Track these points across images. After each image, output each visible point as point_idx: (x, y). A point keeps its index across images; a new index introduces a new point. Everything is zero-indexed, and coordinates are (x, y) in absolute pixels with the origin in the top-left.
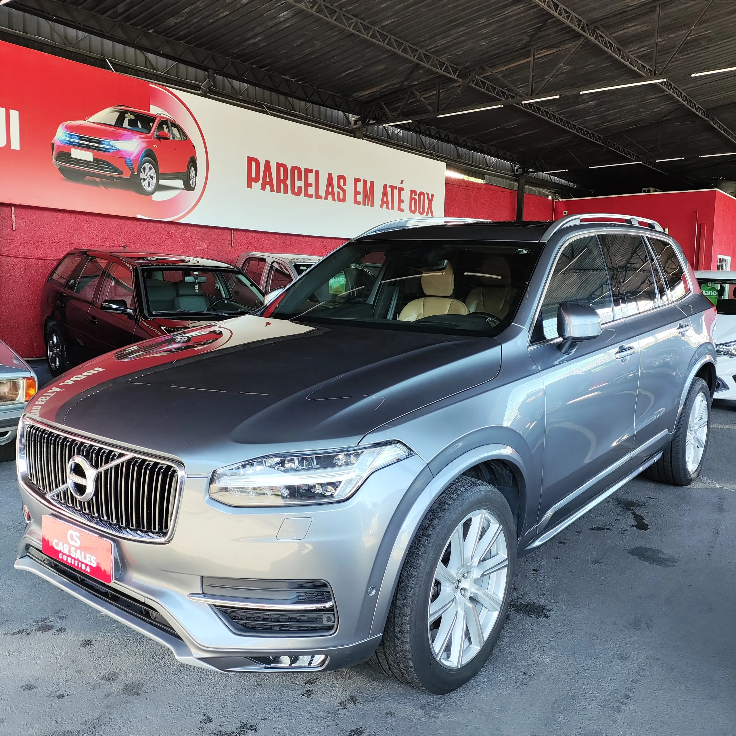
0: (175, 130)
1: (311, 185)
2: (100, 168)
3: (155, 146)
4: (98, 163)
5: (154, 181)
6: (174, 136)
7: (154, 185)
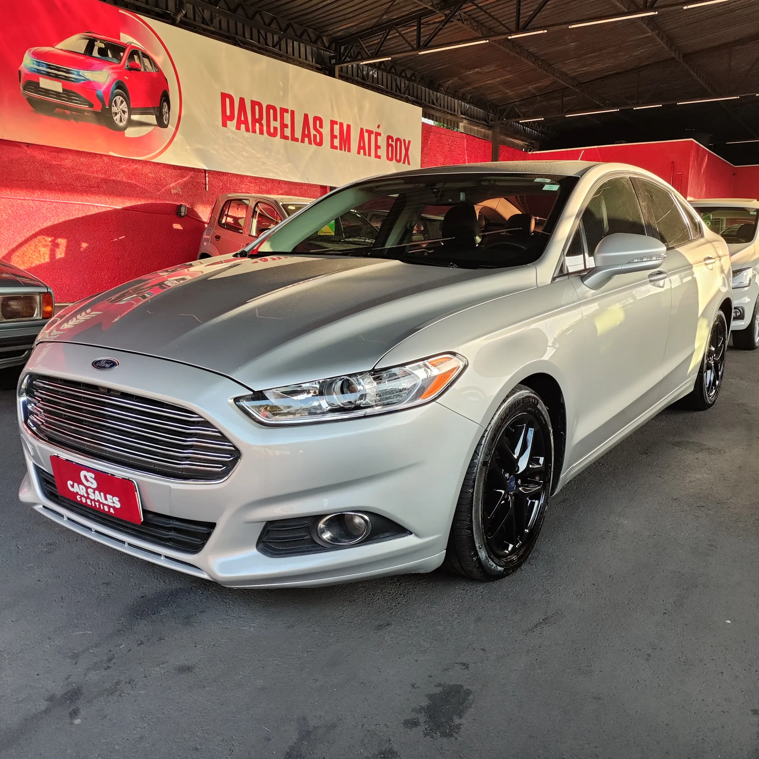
0: (146, 61)
1: (287, 126)
2: (70, 100)
3: (126, 77)
4: (67, 93)
5: (126, 116)
6: (145, 67)
7: (126, 120)
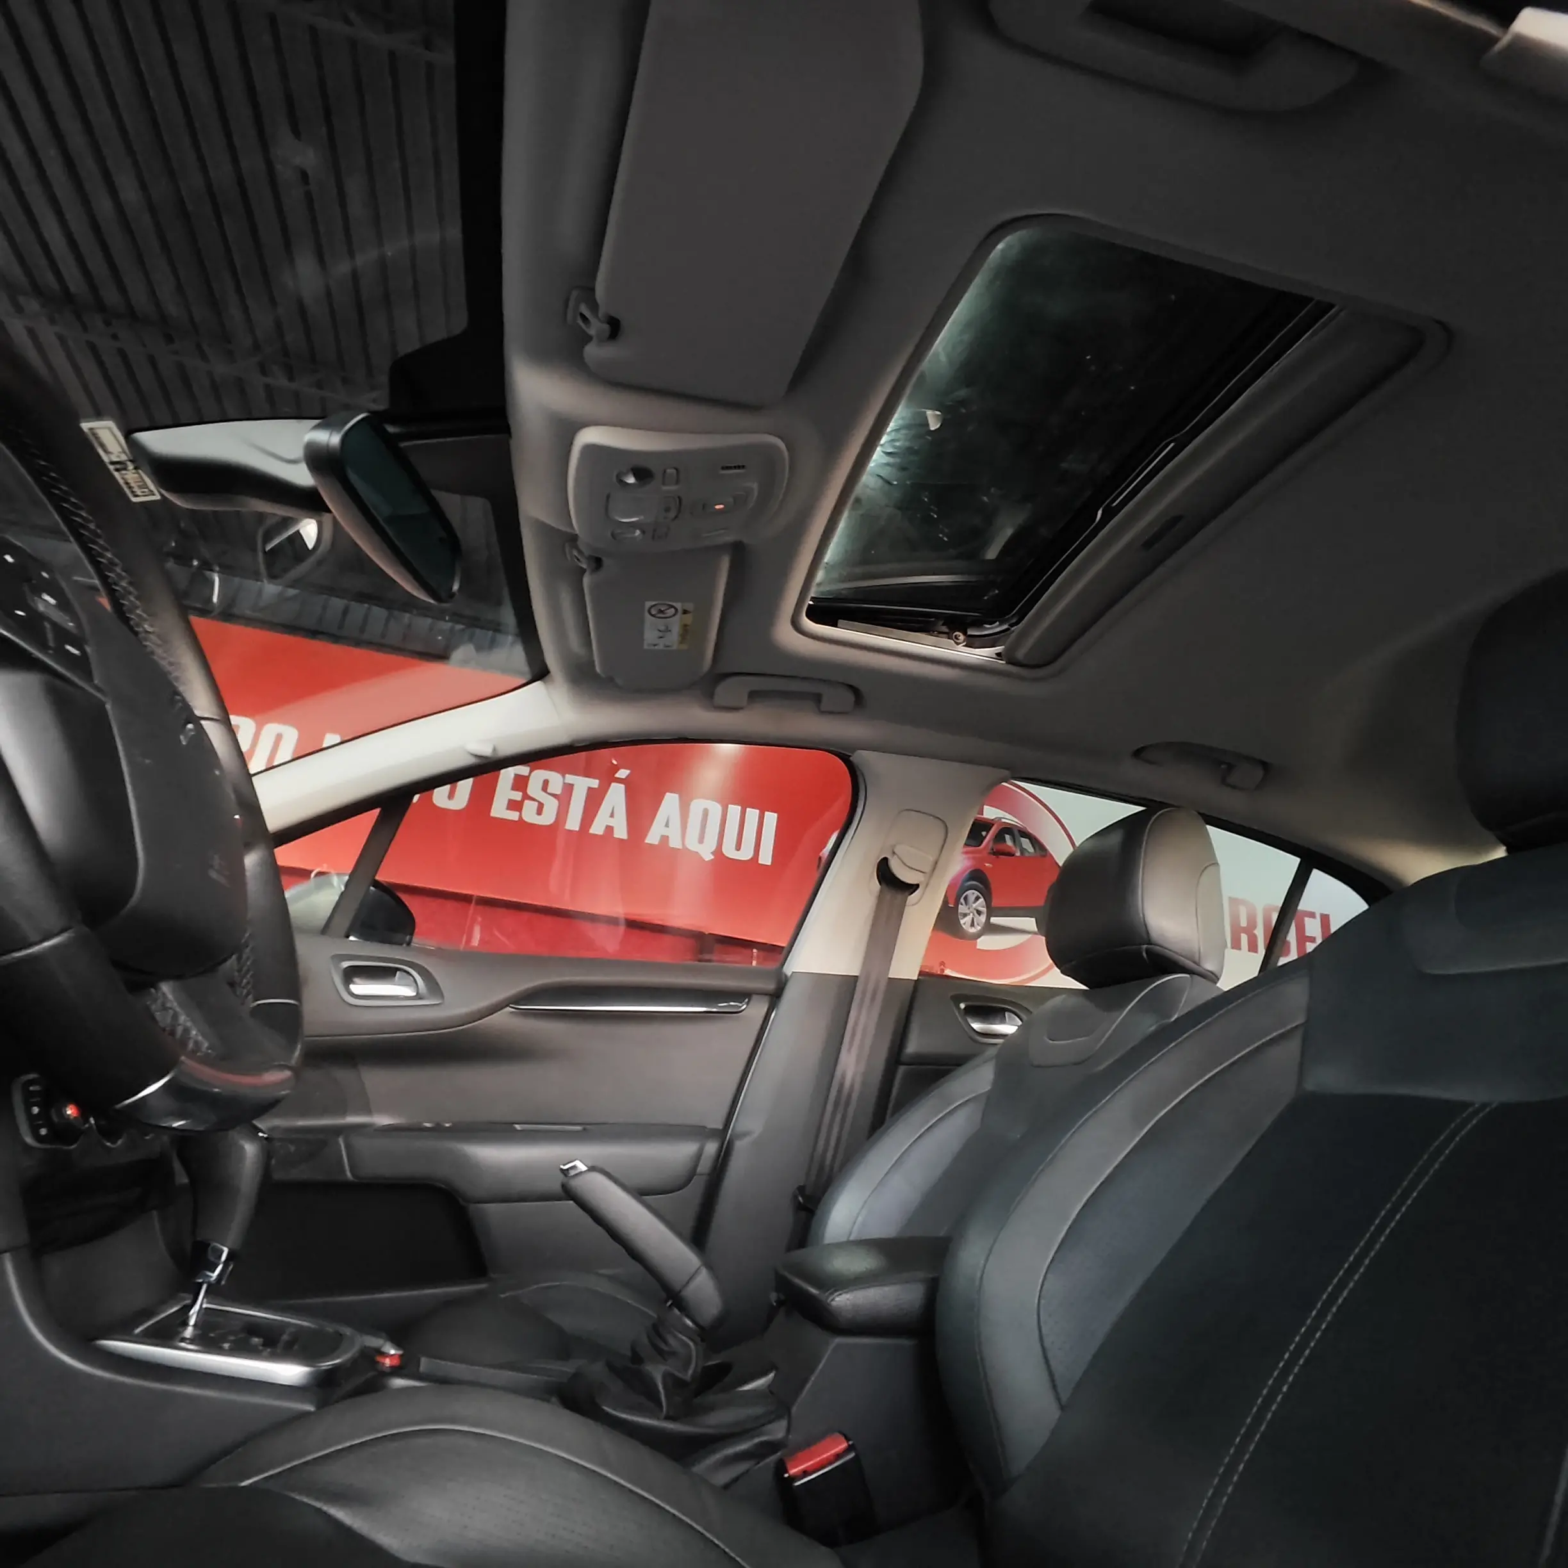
0: (1026, 843)
3: (987, 865)
5: (983, 918)
6: (1023, 850)
7: (982, 925)
